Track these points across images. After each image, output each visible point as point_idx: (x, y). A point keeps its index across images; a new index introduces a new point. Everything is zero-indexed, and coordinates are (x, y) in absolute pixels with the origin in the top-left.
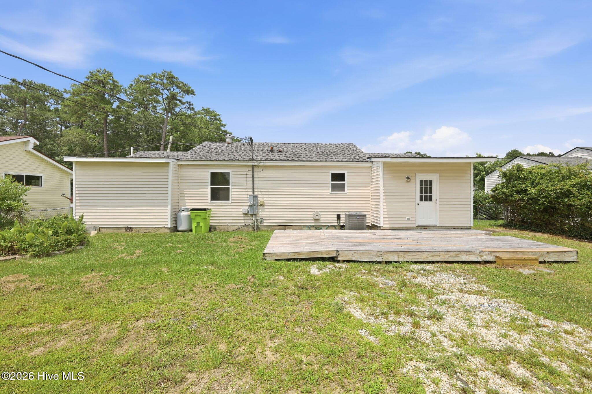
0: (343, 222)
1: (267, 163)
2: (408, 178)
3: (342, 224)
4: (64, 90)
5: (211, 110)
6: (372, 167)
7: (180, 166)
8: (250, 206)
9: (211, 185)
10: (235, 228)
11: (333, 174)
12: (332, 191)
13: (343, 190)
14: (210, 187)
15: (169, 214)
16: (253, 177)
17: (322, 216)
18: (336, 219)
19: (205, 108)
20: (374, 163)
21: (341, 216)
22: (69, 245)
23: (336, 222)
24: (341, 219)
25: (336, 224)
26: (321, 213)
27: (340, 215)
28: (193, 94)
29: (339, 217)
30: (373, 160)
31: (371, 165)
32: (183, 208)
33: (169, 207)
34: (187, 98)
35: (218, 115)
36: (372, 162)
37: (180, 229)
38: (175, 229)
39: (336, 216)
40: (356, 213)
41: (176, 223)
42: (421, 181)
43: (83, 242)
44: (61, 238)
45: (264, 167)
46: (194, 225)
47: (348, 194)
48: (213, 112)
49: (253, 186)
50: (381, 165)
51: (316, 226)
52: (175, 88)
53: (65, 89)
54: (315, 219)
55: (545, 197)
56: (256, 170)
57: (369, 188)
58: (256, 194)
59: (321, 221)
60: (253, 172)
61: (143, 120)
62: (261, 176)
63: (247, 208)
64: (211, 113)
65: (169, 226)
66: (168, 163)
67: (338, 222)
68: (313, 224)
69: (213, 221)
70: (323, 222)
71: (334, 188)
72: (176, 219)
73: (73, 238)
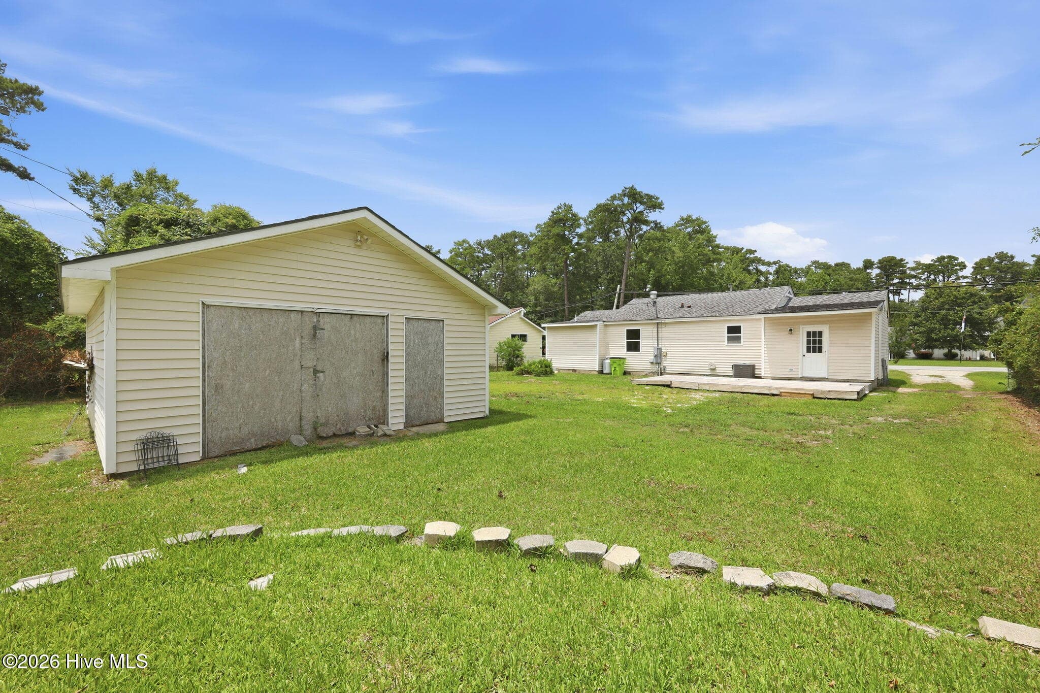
1: (667, 321)
2: (791, 330)
4: (529, 234)
5: (694, 218)
7: (606, 325)
8: (655, 356)
9: (627, 339)
10: (645, 373)
11: (728, 327)
12: (728, 343)
13: (739, 343)
14: (626, 341)
15: (597, 361)
16: (658, 333)
17: (718, 366)
18: (731, 369)
19: (685, 216)
22: (547, 373)
26: (717, 364)
28: (661, 208)
32: (607, 357)
33: (597, 357)
34: (653, 216)
35: (705, 223)
37: (605, 372)
38: (601, 372)
39: (731, 367)
40: (747, 364)
41: (603, 368)
42: (809, 334)
43: (552, 372)
44: (544, 369)
45: (666, 324)
46: (613, 369)
47: (744, 346)
48: (698, 219)
49: (658, 340)
50: (762, 319)
52: (638, 205)
53: (531, 233)
54: (711, 369)
56: (660, 326)
58: (660, 346)
60: (658, 328)
61: (603, 255)
62: (665, 331)
63: (653, 357)
64: (694, 221)
65: (597, 370)
66: (596, 325)
68: (710, 374)
69: (628, 369)
70: (718, 371)
71: (730, 339)
72: (602, 365)
73: (548, 369)
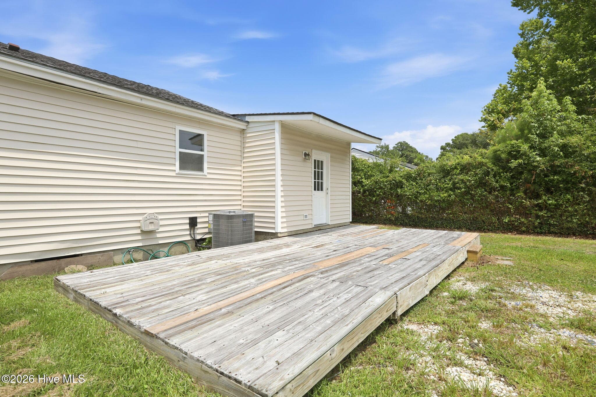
0: (201, 232)
2: (306, 155)
3: (198, 237)
6: (246, 131)
11: (182, 133)
12: (181, 168)
13: (200, 169)
17: (162, 223)
18: (188, 227)
20: (251, 125)
21: (198, 220)
23: (188, 233)
24: (199, 226)
25: (189, 238)
26: (160, 217)
27: (196, 218)
29: (193, 222)
30: (248, 119)
31: (244, 128)
36: (248, 122)
39: (188, 221)
40: (234, 212)
42: (315, 162)
47: (208, 176)
50: (277, 127)
51: (148, 248)
54: (143, 232)
55: (381, 188)
57: (239, 168)
59: (158, 235)
67: (192, 232)
68: (140, 244)
70: (162, 235)
71: (185, 162)
